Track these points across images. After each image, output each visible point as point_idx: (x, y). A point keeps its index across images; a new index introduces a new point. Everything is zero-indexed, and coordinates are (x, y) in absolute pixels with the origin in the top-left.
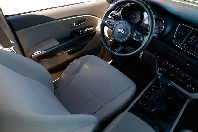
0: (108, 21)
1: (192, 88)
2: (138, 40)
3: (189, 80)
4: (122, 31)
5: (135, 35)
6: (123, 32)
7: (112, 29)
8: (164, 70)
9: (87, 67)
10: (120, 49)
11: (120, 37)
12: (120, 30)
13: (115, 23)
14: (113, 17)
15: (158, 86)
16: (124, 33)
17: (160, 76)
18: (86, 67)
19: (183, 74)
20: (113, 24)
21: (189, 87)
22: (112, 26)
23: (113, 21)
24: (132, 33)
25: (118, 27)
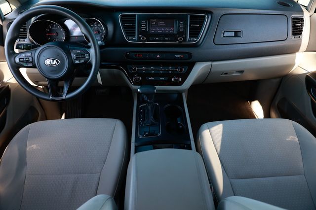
0: (19, 59)
1: (178, 80)
2: (82, 61)
3: (170, 72)
4: (53, 61)
5: (73, 56)
6: (55, 62)
7: (34, 67)
8: (139, 79)
9: (34, 146)
10: (66, 90)
11: (55, 71)
12: (48, 62)
13: (33, 55)
14: (24, 49)
15: (144, 102)
16: (58, 62)
17: (139, 88)
18: (32, 147)
19: (161, 70)
20: (30, 58)
21: (175, 80)
22: (32, 62)
23: (29, 55)
24: (68, 54)
25: (42, 58)
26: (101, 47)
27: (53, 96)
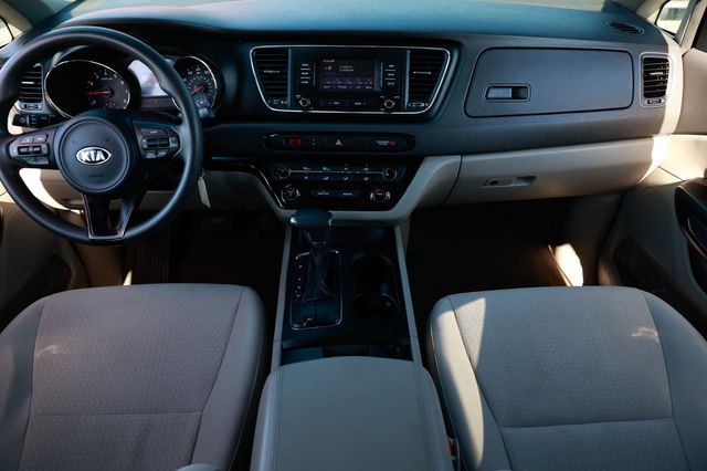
0: (19, 148)
1: (384, 196)
2: (162, 153)
3: (366, 179)
5: (142, 142)
6: (100, 156)
7: (52, 166)
8: (294, 194)
9: (53, 348)
10: (125, 218)
11: (101, 175)
12: (84, 155)
13: (49, 140)
14: (31, 126)
15: (307, 247)
16: (106, 156)
17: (292, 216)
18: (48, 349)
19: (345, 175)
20: (44, 146)
21: (376, 196)
22: (47, 156)
23: (40, 138)
24: (131, 138)
25: (70, 147)
26: (205, 122)
27: (96, 234)
